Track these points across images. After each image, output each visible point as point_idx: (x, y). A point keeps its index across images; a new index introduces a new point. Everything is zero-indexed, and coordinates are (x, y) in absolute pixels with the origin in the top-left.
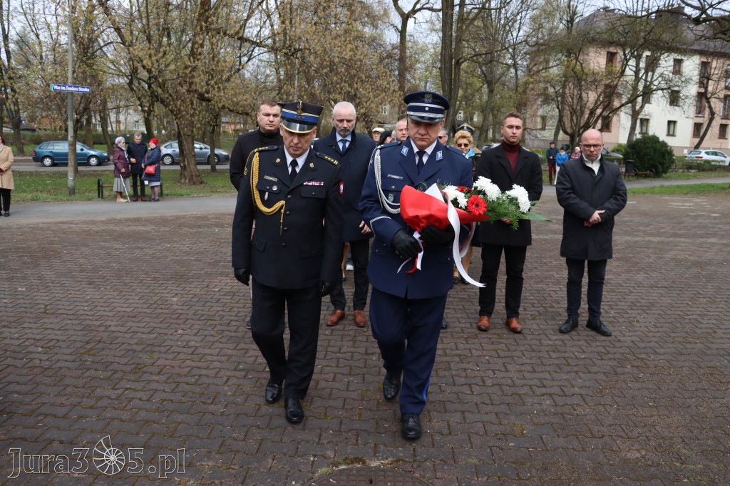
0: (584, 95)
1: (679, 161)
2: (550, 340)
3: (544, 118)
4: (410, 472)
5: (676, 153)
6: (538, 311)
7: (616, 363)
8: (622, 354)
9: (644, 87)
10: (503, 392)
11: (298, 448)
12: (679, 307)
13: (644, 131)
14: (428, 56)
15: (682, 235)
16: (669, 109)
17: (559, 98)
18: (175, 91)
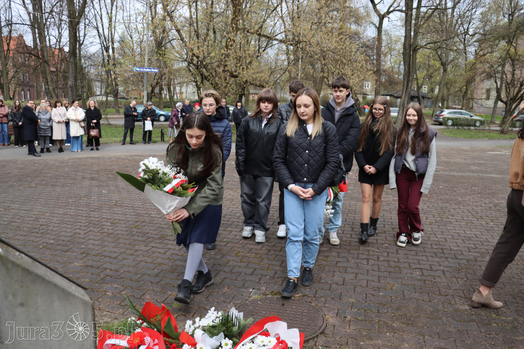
2: (436, 238)
3: (488, 91)
4: (310, 302)
6: (436, 220)
8: (487, 249)
10: (389, 265)
11: (245, 284)
17: (497, 75)
18: (214, 70)
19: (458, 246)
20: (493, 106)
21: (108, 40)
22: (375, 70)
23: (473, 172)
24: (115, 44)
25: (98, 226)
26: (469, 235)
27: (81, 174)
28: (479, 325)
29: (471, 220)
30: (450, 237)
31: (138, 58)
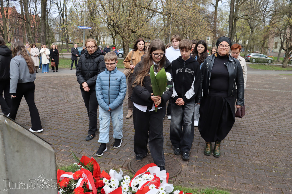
3: (276, 43)
4: (173, 157)
7: (267, 134)
8: (271, 131)
17: (281, 34)
18: (122, 29)
19: (256, 129)
20: (278, 52)
21: (63, 11)
22: (213, 30)
23: (266, 88)
24: (67, 13)
25: (57, 114)
26: (262, 123)
27: (48, 85)
28: (266, 171)
29: (263, 115)
30: (252, 124)
31: (80, 21)
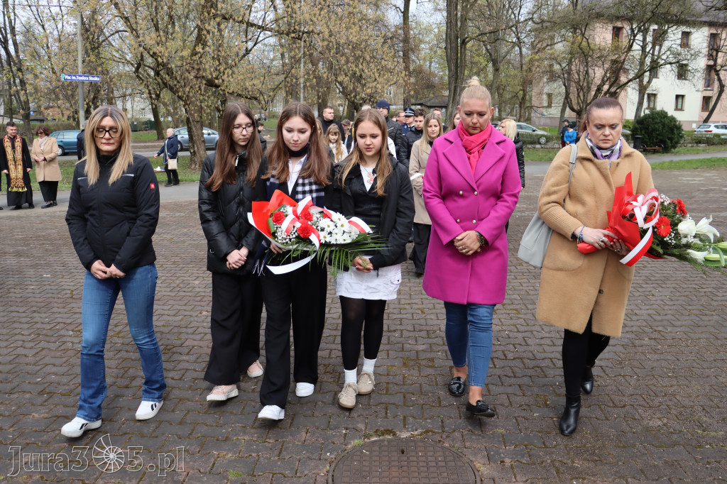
0: (591, 71)
1: (688, 136)
3: (550, 96)
4: (440, 441)
5: (685, 128)
7: (633, 336)
8: (639, 326)
9: (651, 62)
10: (524, 365)
11: (329, 422)
12: (694, 281)
13: (652, 106)
14: (432, 36)
15: (695, 209)
16: (679, 84)
20: (558, 115)
